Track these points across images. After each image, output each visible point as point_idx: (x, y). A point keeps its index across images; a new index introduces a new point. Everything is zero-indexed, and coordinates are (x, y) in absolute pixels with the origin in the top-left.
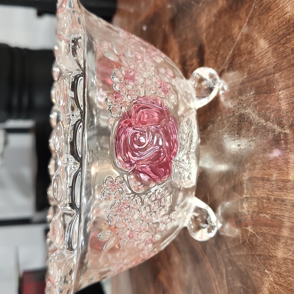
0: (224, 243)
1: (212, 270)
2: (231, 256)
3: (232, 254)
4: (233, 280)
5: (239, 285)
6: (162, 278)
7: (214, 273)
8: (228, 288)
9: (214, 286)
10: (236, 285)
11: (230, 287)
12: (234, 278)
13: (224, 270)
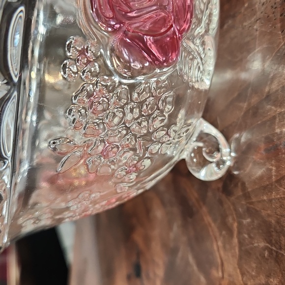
0: (239, 184)
1: (213, 225)
2: (252, 203)
3: (254, 199)
4: (250, 237)
5: (262, 244)
6: (138, 237)
7: (216, 230)
8: (240, 250)
9: (215, 248)
10: (256, 245)
11: (243, 248)
12: (252, 235)
13: (235, 225)
